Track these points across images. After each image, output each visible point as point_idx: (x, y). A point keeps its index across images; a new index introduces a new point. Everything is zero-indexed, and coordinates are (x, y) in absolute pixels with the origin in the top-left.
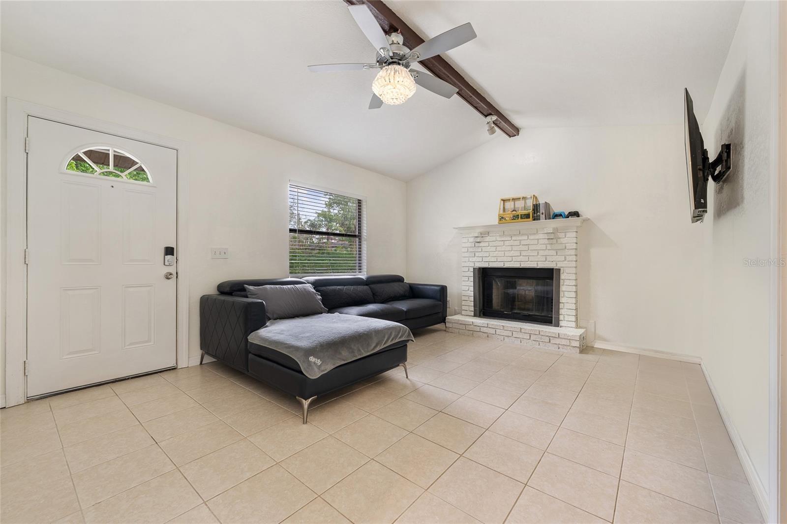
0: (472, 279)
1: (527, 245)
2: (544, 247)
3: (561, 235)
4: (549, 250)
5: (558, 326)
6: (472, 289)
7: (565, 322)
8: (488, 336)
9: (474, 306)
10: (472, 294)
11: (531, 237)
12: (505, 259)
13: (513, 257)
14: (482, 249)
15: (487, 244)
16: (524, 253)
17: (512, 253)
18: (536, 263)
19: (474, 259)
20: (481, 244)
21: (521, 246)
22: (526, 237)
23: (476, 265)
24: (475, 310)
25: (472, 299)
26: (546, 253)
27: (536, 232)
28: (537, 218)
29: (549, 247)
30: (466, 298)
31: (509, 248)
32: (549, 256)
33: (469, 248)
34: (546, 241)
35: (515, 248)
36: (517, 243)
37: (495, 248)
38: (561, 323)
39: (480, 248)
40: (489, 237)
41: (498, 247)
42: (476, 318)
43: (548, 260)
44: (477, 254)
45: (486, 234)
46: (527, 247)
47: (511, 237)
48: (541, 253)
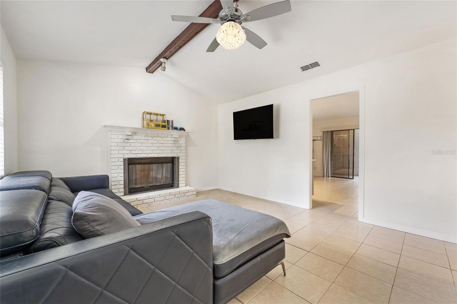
0: (122, 167)
1: (162, 143)
2: (171, 145)
3: (179, 139)
4: (173, 147)
5: (178, 188)
6: (122, 175)
7: (181, 184)
8: (149, 205)
9: (124, 188)
10: (122, 178)
11: (165, 139)
12: (148, 152)
13: (154, 151)
14: (130, 145)
15: (134, 141)
16: (160, 148)
17: (153, 148)
18: (167, 154)
19: (124, 152)
20: (131, 141)
21: (158, 144)
22: (161, 139)
23: (125, 157)
24: (125, 190)
25: (122, 182)
26: (172, 148)
27: (167, 136)
28: (168, 128)
29: (173, 145)
30: (116, 183)
31: (151, 145)
32: (173, 150)
33: (118, 143)
34: (172, 142)
35: (155, 145)
36: (156, 142)
37: (141, 144)
38: (180, 185)
39: (129, 144)
40: (136, 136)
41: (143, 144)
42: (126, 196)
43: (173, 152)
44: (126, 148)
45: (134, 134)
46: (162, 144)
47: (152, 137)
48: (170, 148)
